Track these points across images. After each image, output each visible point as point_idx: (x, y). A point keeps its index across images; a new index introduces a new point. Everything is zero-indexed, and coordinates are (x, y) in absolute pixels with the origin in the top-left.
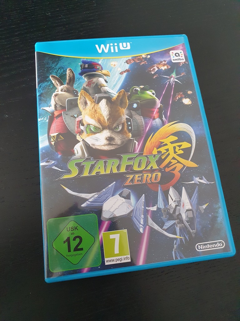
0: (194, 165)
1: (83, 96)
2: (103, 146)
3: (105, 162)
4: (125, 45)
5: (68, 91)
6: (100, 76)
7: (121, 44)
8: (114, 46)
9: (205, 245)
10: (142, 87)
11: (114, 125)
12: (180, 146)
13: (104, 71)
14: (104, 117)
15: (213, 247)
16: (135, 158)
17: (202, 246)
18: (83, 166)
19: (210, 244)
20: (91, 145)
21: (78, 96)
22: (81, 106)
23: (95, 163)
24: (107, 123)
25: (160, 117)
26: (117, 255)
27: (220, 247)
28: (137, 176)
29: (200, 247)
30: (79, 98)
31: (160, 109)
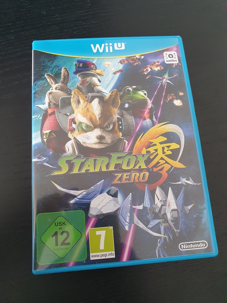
0: (181, 166)
1: (76, 94)
2: (93, 145)
3: (95, 160)
4: (119, 46)
5: (62, 89)
6: (93, 75)
7: (115, 44)
8: (109, 46)
9: (188, 244)
10: (134, 87)
11: (106, 124)
12: (168, 147)
13: (98, 71)
14: (95, 116)
15: (196, 247)
16: (124, 157)
17: (185, 245)
18: (73, 163)
19: (192, 244)
20: (82, 143)
21: (72, 95)
22: (74, 105)
23: (85, 161)
24: (98, 122)
25: (151, 118)
26: (102, 251)
27: (202, 247)
28: (125, 175)
29: (183, 247)
30: (72, 96)
31: (151, 109)
